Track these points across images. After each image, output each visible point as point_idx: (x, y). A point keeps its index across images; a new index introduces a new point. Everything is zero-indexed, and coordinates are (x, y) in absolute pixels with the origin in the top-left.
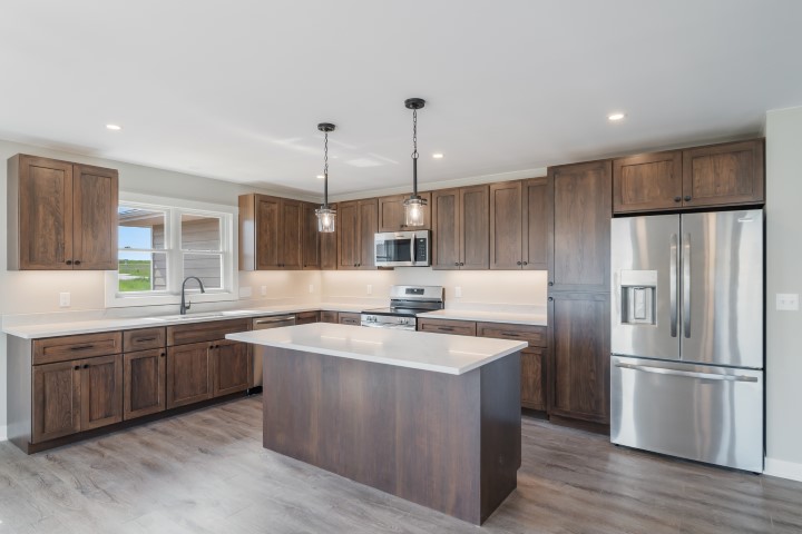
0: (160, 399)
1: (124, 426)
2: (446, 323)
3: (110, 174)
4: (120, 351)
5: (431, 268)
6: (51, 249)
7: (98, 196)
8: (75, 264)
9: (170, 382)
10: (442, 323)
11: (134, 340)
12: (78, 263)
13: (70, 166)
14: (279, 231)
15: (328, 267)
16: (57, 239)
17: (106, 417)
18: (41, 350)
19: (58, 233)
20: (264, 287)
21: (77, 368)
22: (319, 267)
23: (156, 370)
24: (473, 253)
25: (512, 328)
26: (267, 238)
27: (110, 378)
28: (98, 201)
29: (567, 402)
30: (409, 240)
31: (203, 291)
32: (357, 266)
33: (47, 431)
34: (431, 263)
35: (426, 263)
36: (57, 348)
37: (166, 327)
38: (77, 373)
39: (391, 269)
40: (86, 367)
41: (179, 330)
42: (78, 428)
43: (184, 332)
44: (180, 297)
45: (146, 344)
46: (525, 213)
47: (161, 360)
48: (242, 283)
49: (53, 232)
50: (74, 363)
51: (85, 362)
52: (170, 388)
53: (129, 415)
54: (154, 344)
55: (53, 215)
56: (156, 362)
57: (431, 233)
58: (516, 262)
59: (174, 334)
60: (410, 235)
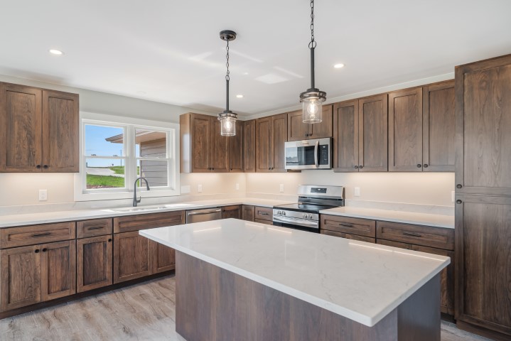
0: (108, 275)
1: (78, 297)
2: (347, 220)
3: (72, 98)
4: (73, 237)
5: (332, 170)
6: (25, 156)
7: (63, 115)
8: (44, 168)
9: (116, 262)
10: (342, 220)
11: (86, 229)
12: (46, 167)
13: (40, 91)
14: (210, 142)
15: (249, 170)
16: (29, 148)
17: (62, 290)
18: (7, 237)
19: (30, 143)
20: (200, 186)
21: (37, 251)
22: (242, 170)
23: (105, 253)
24: (372, 156)
25: (413, 228)
26: (200, 147)
27: (66, 259)
28: (62, 119)
29: (480, 311)
30: (314, 147)
31: (148, 189)
32: (271, 169)
33: (12, 302)
34: (332, 166)
35: (328, 166)
36: (20, 235)
37: (113, 218)
38: (38, 255)
39: (299, 171)
40: (45, 250)
41: (125, 220)
42: (39, 299)
43: (128, 222)
44: (133, 193)
45: (97, 232)
46: (426, 117)
47: (109, 245)
48: (182, 182)
49: (26, 143)
50: (35, 248)
51: (44, 246)
52: (116, 266)
53: (81, 289)
54: (103, 231)
55: (25, 129)
56: (105, 246)
57: (332, 140)
58: (416, 164)
59: (120, 223)
60: (314, 142)
